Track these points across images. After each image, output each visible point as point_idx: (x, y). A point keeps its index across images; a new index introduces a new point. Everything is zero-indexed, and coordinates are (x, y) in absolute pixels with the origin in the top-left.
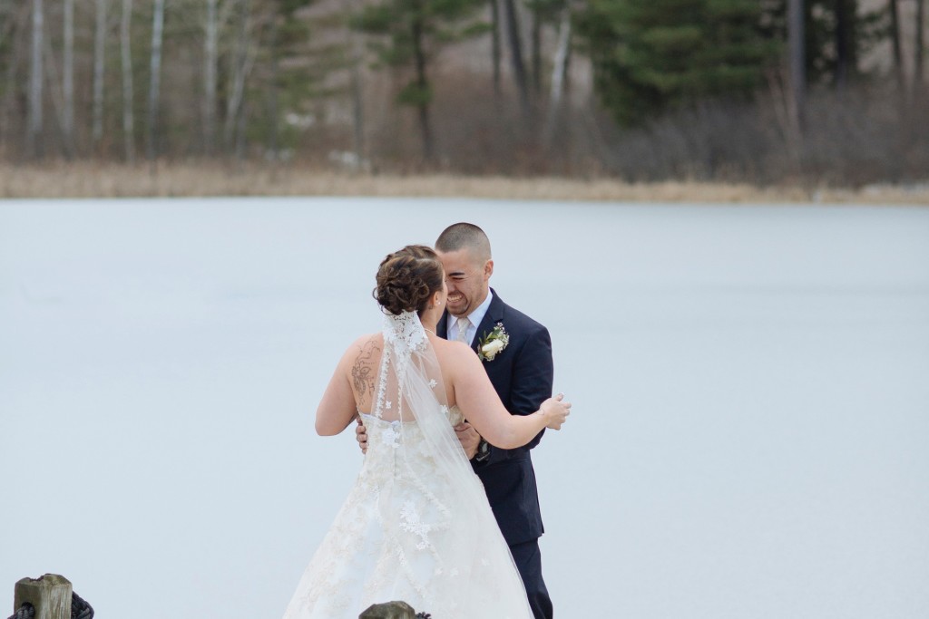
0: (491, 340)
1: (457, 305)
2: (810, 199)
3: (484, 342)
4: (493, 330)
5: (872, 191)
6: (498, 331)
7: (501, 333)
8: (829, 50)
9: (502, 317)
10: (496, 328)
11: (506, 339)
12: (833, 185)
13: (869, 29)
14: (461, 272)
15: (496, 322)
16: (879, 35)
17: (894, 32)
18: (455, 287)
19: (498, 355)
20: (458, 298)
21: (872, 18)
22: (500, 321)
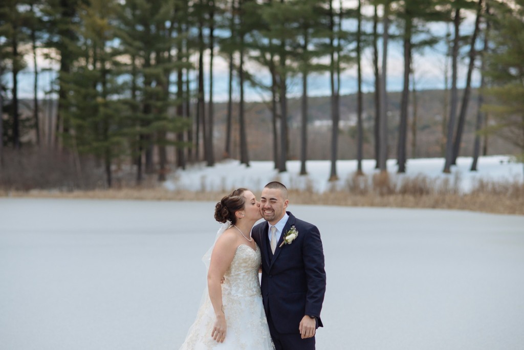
0: (290, 234)
1: (270, 215)
2: (7, 195)
3: (286, 235)
4: (290, 229)
5: (34, 192)
6: (293, 230)
7: (294, 230)
8: (10, 132)
9: (294, 223)
10: (292, 229)
11: (297, 233)
12: (17, 189)
13: (27, 124)
14: (276, 198)
15: (292, 226)
16: (31, 127)
17: (36, 126)
18: (271, 206)
19: (293, 241)
20: (270, 212)
21: (28, 119)
22: (293, 225)
